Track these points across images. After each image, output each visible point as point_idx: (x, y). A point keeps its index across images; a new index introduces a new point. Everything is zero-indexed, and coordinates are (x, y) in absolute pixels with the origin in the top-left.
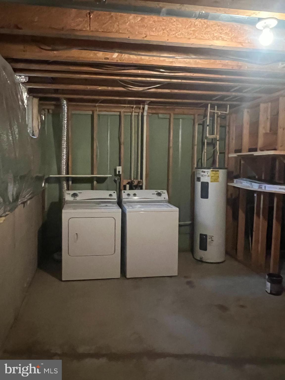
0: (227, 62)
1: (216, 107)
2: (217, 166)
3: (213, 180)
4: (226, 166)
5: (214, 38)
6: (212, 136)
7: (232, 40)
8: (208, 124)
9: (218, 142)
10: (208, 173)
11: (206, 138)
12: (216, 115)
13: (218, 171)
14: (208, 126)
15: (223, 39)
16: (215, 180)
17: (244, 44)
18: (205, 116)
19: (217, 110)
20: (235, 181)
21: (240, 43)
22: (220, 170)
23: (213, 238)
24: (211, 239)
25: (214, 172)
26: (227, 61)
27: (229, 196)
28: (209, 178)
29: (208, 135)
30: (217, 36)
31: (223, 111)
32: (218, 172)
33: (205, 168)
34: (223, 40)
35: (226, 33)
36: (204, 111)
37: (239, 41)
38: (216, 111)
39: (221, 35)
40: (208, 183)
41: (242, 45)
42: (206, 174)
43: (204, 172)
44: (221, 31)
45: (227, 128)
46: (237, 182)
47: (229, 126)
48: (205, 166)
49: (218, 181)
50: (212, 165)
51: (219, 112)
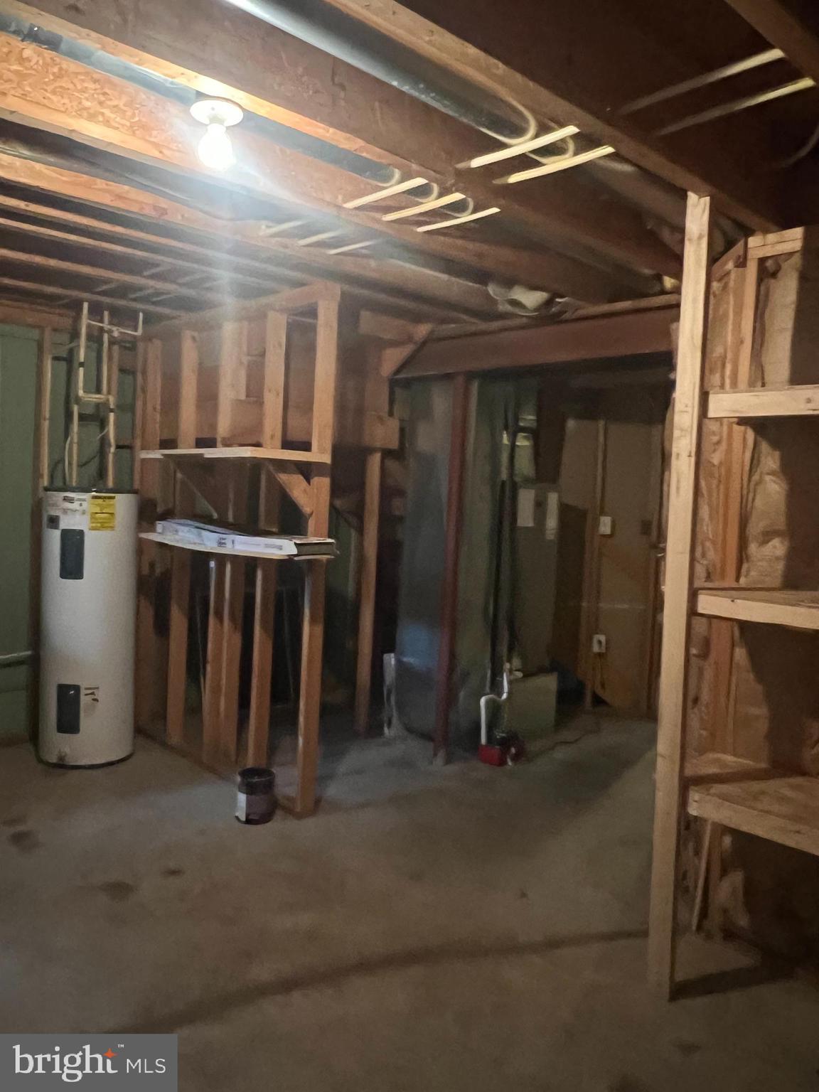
0: (128, 192)
1: (106, 313)
2: (110, 484)
3: (99, 525)
4: (137, 485)
5: (81, 112)
6: (95, 398)
7: (134, 132)
8: (82, 359)
9: (112, 416)
10: (81, 505)
11: (78, 400)
12: (106, 337)
13: (114, 498)
14: (82, 365)
15: (108, 121)
16: (103, 524)
17: (165, 151)
18: (75, 335)
19: (111, 323)
20: (160, 526)
21: (156, 145)
22: (118, 496)
23: (99, 695)
24: (93, 697)
25: (100, 501)
26: (126, 188)
27: (146, 571)
28: (87, 517)
29: (81, 393)
30: (89, 108)
31: (127, 327)
32: (112, 502)
33: (73, 490)
34: (107, 123)
35: (115, 106)
36: (70, 321)
37: (152, 139)
38: (106, 326)
39: (102, 110)
40: (81, 533)
41: (161, 152)
42: (75, 506)
43: (71, 500)
44: (102, 98)
45: (139, 377)
46: (164, 528)
47: (144, 373)
48: (74, 484)
49: (112, 528)
50: (95, 482)
51: (114, 328)
